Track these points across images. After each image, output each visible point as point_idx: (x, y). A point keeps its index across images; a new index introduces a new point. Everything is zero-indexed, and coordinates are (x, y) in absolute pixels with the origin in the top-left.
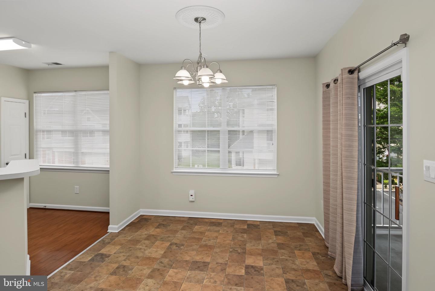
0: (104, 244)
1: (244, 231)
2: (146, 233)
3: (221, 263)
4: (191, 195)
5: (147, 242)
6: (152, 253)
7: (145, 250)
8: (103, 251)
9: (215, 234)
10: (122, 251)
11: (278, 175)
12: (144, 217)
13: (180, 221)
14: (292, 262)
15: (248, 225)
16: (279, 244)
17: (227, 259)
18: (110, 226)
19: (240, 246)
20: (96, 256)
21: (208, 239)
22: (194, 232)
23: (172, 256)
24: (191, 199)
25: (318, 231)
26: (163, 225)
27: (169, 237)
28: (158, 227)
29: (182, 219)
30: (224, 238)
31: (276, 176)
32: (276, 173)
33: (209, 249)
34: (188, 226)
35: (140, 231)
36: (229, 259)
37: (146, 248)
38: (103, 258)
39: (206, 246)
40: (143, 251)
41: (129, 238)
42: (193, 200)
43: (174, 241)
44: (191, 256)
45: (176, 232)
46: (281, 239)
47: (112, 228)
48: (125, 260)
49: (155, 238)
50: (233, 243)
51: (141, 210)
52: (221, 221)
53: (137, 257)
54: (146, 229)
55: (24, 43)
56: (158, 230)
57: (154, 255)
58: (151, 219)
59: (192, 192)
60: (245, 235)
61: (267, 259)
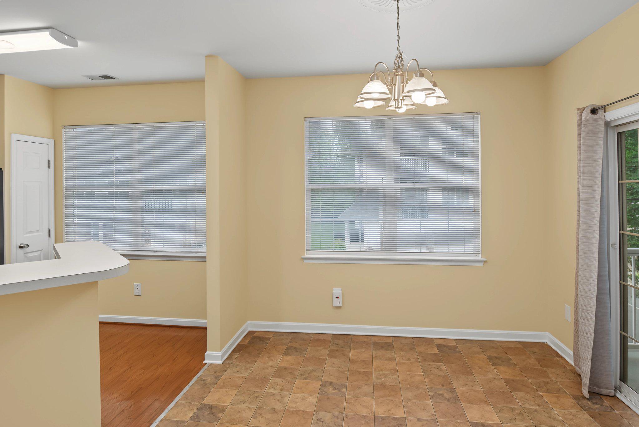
0: (206, 387)
1: (436, 359)
2: (270, 363)
3: (427, 420)
4: (337, 298)
5: (279, 380)
6: (297, 403)
7: (282, 397)
8: (209, 399)
9: (391, 365)
10: (242, 398)
11: (485, 262)
12: (256, 335)
13: (319, 340)
14: (547, 415)
15: (439, 346)
16: (507, 382)
17: (433, 412)
18: (207, 353)
19: (443, 385)
20: (201, 409)
21: (381, 373)
22: (352, 362)
23: (335, 408)
24: (336, 303)
25: (561, 357)
26: (295, 348)
27: (313, 371)
28: (286, 354)
29: (322, 338)
30: (408, 371)
31: (482, 264)
32: (480, 258)
33: (393, 393)
34: (337, 350)
35: (259, 360)
36: (436, 412)
37: (282, 393)
38: (214, 413)
39: (383, 386)
40: (278, 398)
41: (246, 375)
42: (340, 305)
43: (326, 378)
44: (367, 408)
45: (321, 361)
46: (506, 372)
47: (212, 357)
48: (254, 417)
49: (290, 373)
50: (429, 381)
51: (249, 322)
52: (390, 340)
53: (275, 411)
54: (268, 357)
55: (66, 38)
56: (289, 358)
57: (302, 407)
58: (269, 339)
59: (337, 291)
60: (441, 365)
61: (501, 410)
